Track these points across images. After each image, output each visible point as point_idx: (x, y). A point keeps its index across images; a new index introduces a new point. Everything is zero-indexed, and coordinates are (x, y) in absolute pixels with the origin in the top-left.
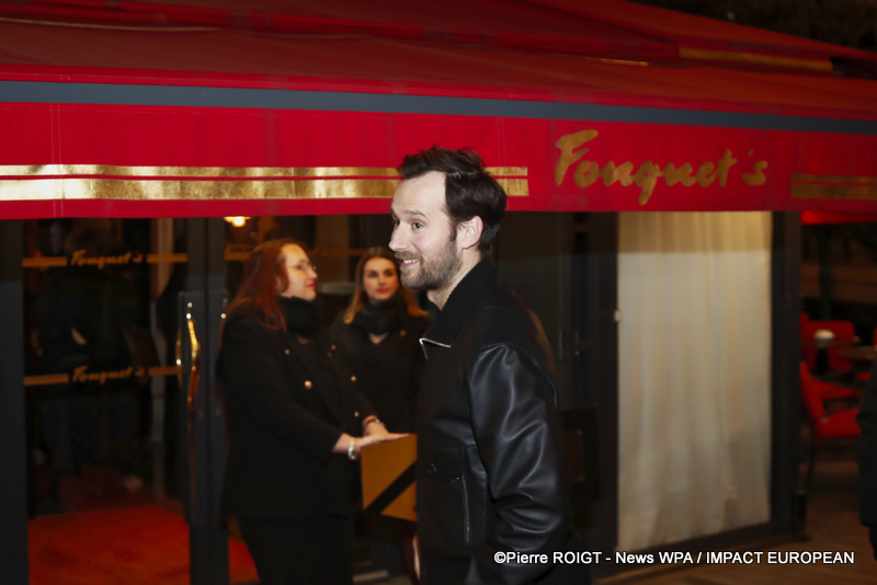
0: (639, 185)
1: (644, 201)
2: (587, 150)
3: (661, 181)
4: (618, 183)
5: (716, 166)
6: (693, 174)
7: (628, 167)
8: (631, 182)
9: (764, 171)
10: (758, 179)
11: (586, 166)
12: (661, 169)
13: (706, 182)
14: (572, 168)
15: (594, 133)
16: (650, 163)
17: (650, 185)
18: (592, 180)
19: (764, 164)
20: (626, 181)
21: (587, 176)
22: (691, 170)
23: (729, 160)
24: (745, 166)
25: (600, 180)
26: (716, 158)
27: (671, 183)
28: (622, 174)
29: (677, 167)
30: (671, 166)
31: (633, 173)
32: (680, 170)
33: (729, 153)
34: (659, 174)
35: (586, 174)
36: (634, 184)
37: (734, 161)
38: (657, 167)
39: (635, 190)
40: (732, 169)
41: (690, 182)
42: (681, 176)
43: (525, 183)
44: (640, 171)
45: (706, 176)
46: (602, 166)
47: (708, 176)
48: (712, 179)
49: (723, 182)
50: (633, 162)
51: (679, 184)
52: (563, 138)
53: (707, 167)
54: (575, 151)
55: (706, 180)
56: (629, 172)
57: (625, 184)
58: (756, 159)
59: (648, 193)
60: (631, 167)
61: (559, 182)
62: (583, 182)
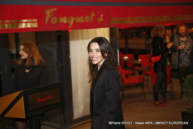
1: (70, 27)
2: (53, 14)
3: (74, 21)
4: (63, 22)
5: (89, 17)
6: (83, 19)
7: (65, 18)
8: (66, 22)
9: (102, 17)
10: (101, 20)
11: (53, 18)
14: (50, 19)
15: (55, 9)
16: (71, 17)
17: (72, 22)
18: (56, 22)
19: (102, 15)
20: (65, 22)
21: (54, 21)
22: (82, 18)
23: (93, 15)
24: (97, 16)
25: (58, 22)
26: (90, 14)
27: (77, 22)
28: (64, 20)
30: (77, 17)
31: (67, 20)
32: (79, 18)
33: (93, 13)
34: (74, 20)
36: (67, 23)
37: (94, 15)
38: (73, 18)
39: (67, 24)
40: (94, 17)
41: (82, 21)
42: (80, 20)
43: (37, 23)
44: (68, 19)
46: (58, 18)
47: (87, 20)
48: (88, 20)
49: (91, 21)
51: (79, 22)
52: (47, 11)
53: (87, 17)
54: (50, 14)
55: (87, 21)
56: (66, 19)
57: (65, 23)
58: (100, 14)
59: (71, 25)
60: (66, 18)
61: (46, 23)
62: (53, 23)
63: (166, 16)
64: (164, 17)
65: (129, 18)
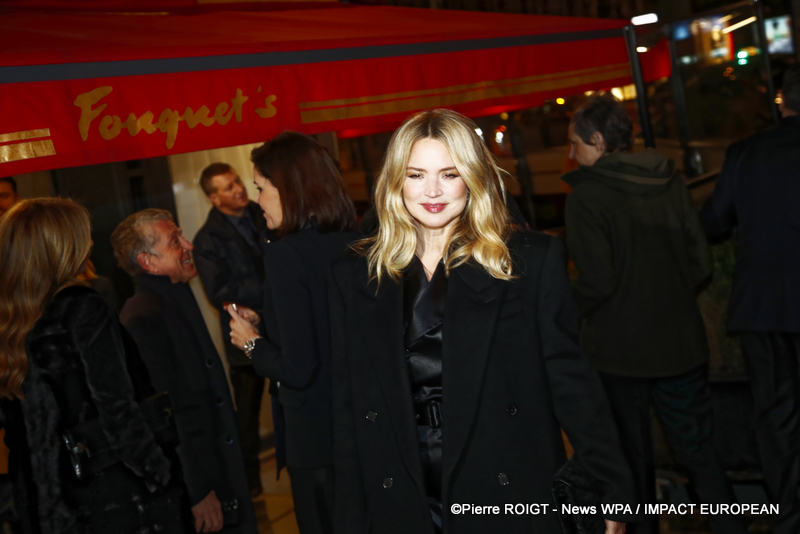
0: (163, 131)
1: (170, 144)
2: (105, 105)
3: (183, 125)
4: (143, 131)
5: (230, 105)
6: (210, 115)
7: (149, 116)
8: (155, 130)
9: (273, 103)
11: (107, 120)
12: (180, 115)
13: (224, 121)
14: (95, 124)
15: (109, 89)
16: (169, 110)
17: (173, 130)
18: (117, 131)
19: (273, 98)
20: (150, 129)
21: (111, 129)
22: (208, 111)
23: (241, 98)
24: (256, 101)
25: (125, 131)
26: (229, 97)
27: (192, 125)
28: (145, 123)
29: (195, 111)
30: (189, 110)
31: (154, 122)
32: (199, 113)
33: (239, 92)
34: (180, 119)
35: (110, 127)
36: (158, 130)
37: (246, 99)
38: (176, 113)
39: (160, 136)
40: (245, 105)
41: (209, 122)
42: (200, 117)
43: (50, 143)
44: (162, 118)
45: (222, 115)
46: (124, 119)
47: (225, 115)
48: (229, 116)
49: (239, 119)
50: (152, 112)
51: (200, 125)
52: (79, 97)
53: (223, 106)
54: (94, 107)
56: (152, 120)
57: (149, 132)
58: (265, 94)
59: (173, 137)
60: (152, 116)
61: (85, 137)
62: (108, 135)
63: (484, 84)
64: (478, 85)
65: (363, 99)
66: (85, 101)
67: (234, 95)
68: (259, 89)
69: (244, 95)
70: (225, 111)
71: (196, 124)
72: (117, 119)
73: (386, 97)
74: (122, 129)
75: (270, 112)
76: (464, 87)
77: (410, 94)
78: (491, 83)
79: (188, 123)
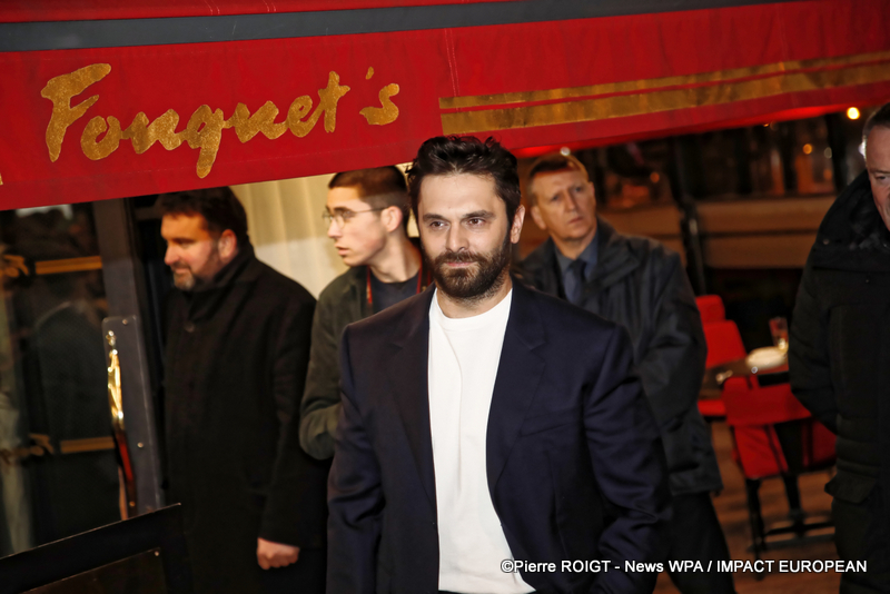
0: (193, 146)
1: (204, 172)
2: (96, 98)
3: (229, 135)
4: (158, 145)
5: (316, 101)
6: (279, 119)
7: (171, 118)
8: (179, 143)
9: (393, 99)
10: (389, 113)
11: (97, 125)
12: (225, 119)
13: (303, 130)
14: (75, 131)
15: (106, 70)
16: (207, 108)
17: (211, 144)
18: (112, 145)
19: (394, 89)
20: (171, 143)
21: (101, 141)
22: (277, 112)
23: (336, 89)
24: (364, 95)
25: (126, 145)
26: (315, 87)
27: (245, 138)
28: (163, 132)
29: (253, 111)
30: (243, 109)
31: (180, 128)
32: (258, 114)
33: (335, 77)
34: (225, 125)
35: (100, 138)
36: (185, 143)
37: (345, 90)
38: (220, 113)
39: (188, 154)
40: (343, 102)
41: (278, 131)
42: (262, 123)
44: (191, 125)
45: (301, 118)
46: (125, 125)
47: (305, 120)
48: (313, 121)
49: (331, 127)
50: (178, 111)
51: (260, 136)
52: (52, 82)
54: (75, 101)
55: (304, 125)
56: (175, 125)
57: (169, 147)
58: (380, 82)
59: (211, 156)
60: (177, 118)
61: (55, 156)
62: (95, 152)
63: (782, 66)
64: (771, 68)
65: (557, 94)
66: (61, 91)
67: (324, 85)
68: (370, 73)
69: (341, 84)
70: (306, 112)
71: (253, 134)
72: (114, 121)
73: (598, 90)
74: (122, 142)
75: (387, 114)
76: (741, 73)
77: (642, 84)
78: (795, 65)
79: (238, 133)
